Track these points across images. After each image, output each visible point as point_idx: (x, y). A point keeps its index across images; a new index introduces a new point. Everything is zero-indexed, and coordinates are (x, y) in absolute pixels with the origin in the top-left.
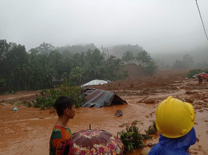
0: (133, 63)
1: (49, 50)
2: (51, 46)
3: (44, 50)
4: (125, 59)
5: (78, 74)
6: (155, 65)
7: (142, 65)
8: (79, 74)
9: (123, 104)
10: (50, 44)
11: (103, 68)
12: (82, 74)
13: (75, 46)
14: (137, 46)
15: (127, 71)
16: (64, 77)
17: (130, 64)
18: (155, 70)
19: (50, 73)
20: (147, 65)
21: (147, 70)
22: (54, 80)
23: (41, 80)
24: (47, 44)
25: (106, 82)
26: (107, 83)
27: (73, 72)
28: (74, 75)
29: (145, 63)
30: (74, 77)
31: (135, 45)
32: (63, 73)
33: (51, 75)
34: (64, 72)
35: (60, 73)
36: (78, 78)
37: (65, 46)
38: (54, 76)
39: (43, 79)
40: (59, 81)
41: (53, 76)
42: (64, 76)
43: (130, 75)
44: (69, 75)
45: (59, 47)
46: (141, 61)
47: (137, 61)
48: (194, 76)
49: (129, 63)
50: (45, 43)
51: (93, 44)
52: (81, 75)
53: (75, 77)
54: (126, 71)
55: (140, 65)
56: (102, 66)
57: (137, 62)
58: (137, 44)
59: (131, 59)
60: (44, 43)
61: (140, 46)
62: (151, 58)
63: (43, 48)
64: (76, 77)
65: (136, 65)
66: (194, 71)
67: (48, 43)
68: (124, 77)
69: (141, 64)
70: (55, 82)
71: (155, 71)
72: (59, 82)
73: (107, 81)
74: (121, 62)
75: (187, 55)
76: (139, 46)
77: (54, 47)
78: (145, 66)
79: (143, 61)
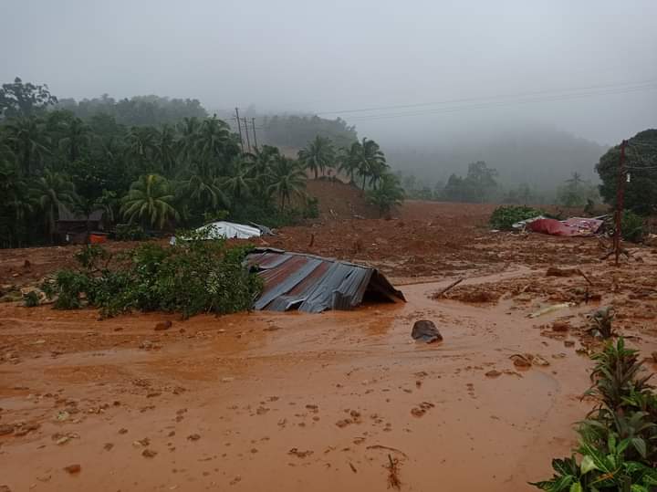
0: (332, 176)
1: (37, 108)
2: (44, 96)
3: (17, 107)
4: (307, 160)
5: (154, 198)
6: (397, 186)
7: (360, 186)
8: (158, 201)
9: (393, 302)
10: (40, 88)
11: (239, 186)
12: (168, 201)
13: (133, 102)
14: (338, 124)
15: (316, 201)
16: (103, 208)
17: (323, 178)
18: (398, 201)
19: (52, 190)
20: (372, 185)
21: (373, 201)
22: (65, 214)
23: (19, 214)
24: (28, 85)
25: (256, 232)
26: (259, 235)
27: (135, 191)
28: (139, 202)
29: (369, 179)
30: (140, 208)
31: (333, 118)
32: (101, 195)
33: (55, 196)
34: (105, 191)
35: (89, 191)
36: (155, 213)
37: (94, 100)
38: (68, 200)
39: (26, 210)
40: (84, 218)
41: (61, 199)
42: (105, 202)
43: (324, 214)
44: (122, 200)
45: (72, 100)
46: (356, 170)
47: (344, 171)
48: (515, 226)
49: (320, 175)
50: (24, 83)
51: (196, 102)
52: (164, 204)
53: (143, 208)
54: (312, 200)
55: (352, 183)
56: (235, 178)
57: (345, 173)
58: (339, 119)
59: (328, 163)
60: (18, 80)
61: (347, 125)
62: (386, 164)
63: (12, 99)
64: (146, 211)
65: (340, 182)
66: (512, 212)
67: (35, 85)
68: (305, 218)
69: (355, 180)
70: (72, 222)
71: (398, 203)
72: (84, 222)
73: (256, 227)
74: (296, 171)
76: (344, 123)
77: (55, 98)
78: (367, 188)
79: (362, 172)
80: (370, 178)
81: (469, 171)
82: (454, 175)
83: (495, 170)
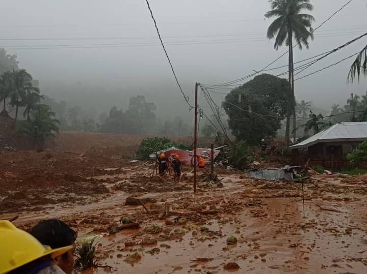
6: (52, 117)
7: (12, 115)
18: (52, 132)
20: (26, 116)
29: (22, 109)
46: (9, 100)
48: (151, 156)
55: (5, 113)
61: (7, 53)
62: (40, 94)
69: (7, 109)
71: (53, 135)
75: (138, 96)
78: (21, 118)
79: (14, 102)
80: (25, 108)
81: (131, 104)
82: (114, 108)
83: (152, 104)
